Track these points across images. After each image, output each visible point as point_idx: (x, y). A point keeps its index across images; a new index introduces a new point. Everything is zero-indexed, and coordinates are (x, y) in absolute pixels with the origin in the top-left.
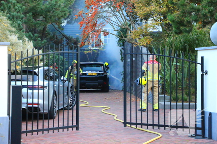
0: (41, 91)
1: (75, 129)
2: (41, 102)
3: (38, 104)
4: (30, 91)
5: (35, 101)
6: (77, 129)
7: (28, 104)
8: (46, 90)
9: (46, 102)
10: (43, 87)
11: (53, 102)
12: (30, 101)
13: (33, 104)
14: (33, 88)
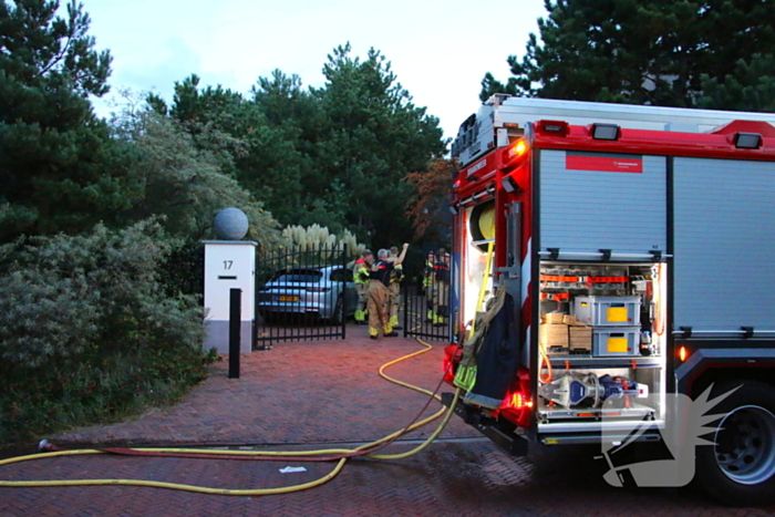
0: (322, 294)
1: (340, 338)
2: (322, 306)
3: (318, 308)
4: (309, 293)
5: (316, 304)
6: (343, 338)
7: (306, 307)
8: (329, 293)
9: (328, 307)
10: (325, 290)
11: (337, 307)
12: (309, 304)
13: (312, 308)
14: (313, 290)
